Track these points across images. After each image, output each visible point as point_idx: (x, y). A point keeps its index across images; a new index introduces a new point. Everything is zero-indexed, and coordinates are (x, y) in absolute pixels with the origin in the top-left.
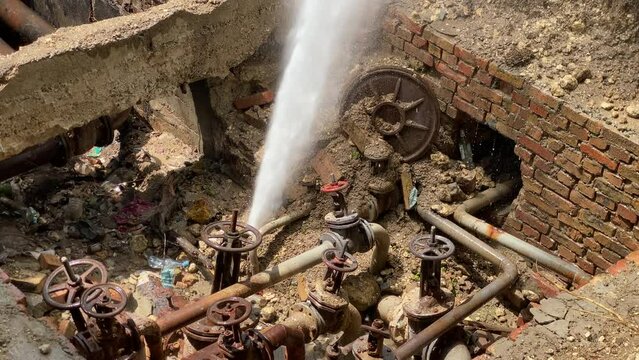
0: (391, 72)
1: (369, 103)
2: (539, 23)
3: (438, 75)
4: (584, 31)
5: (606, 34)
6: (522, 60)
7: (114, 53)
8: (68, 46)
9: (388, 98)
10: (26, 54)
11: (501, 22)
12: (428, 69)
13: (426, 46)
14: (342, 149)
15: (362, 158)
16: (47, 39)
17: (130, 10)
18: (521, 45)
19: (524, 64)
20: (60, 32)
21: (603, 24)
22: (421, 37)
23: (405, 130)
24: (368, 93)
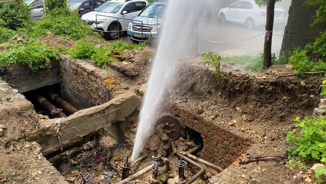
0: (168, 117)
1: (162, 125)
2: (204, 103)
3: (180, 117)
4: (216, 104)
5: (221, 105)
6: (201, 112)
7: (94, 116)
8: (82, 114)
9: (167, 124)
10: (71, 117)
11: (195, 103)
12: (177, 116)
13: (176, 110)
14: (156, 138)
15: (161, 140)
16: (77, 113)
17: (99, 104)
18: (200, 109)
19: (201, 113)
20: (80, 111)
21: (220, 102)
22: (174, 108)
23: (172, 132)
24: (162, 123)
